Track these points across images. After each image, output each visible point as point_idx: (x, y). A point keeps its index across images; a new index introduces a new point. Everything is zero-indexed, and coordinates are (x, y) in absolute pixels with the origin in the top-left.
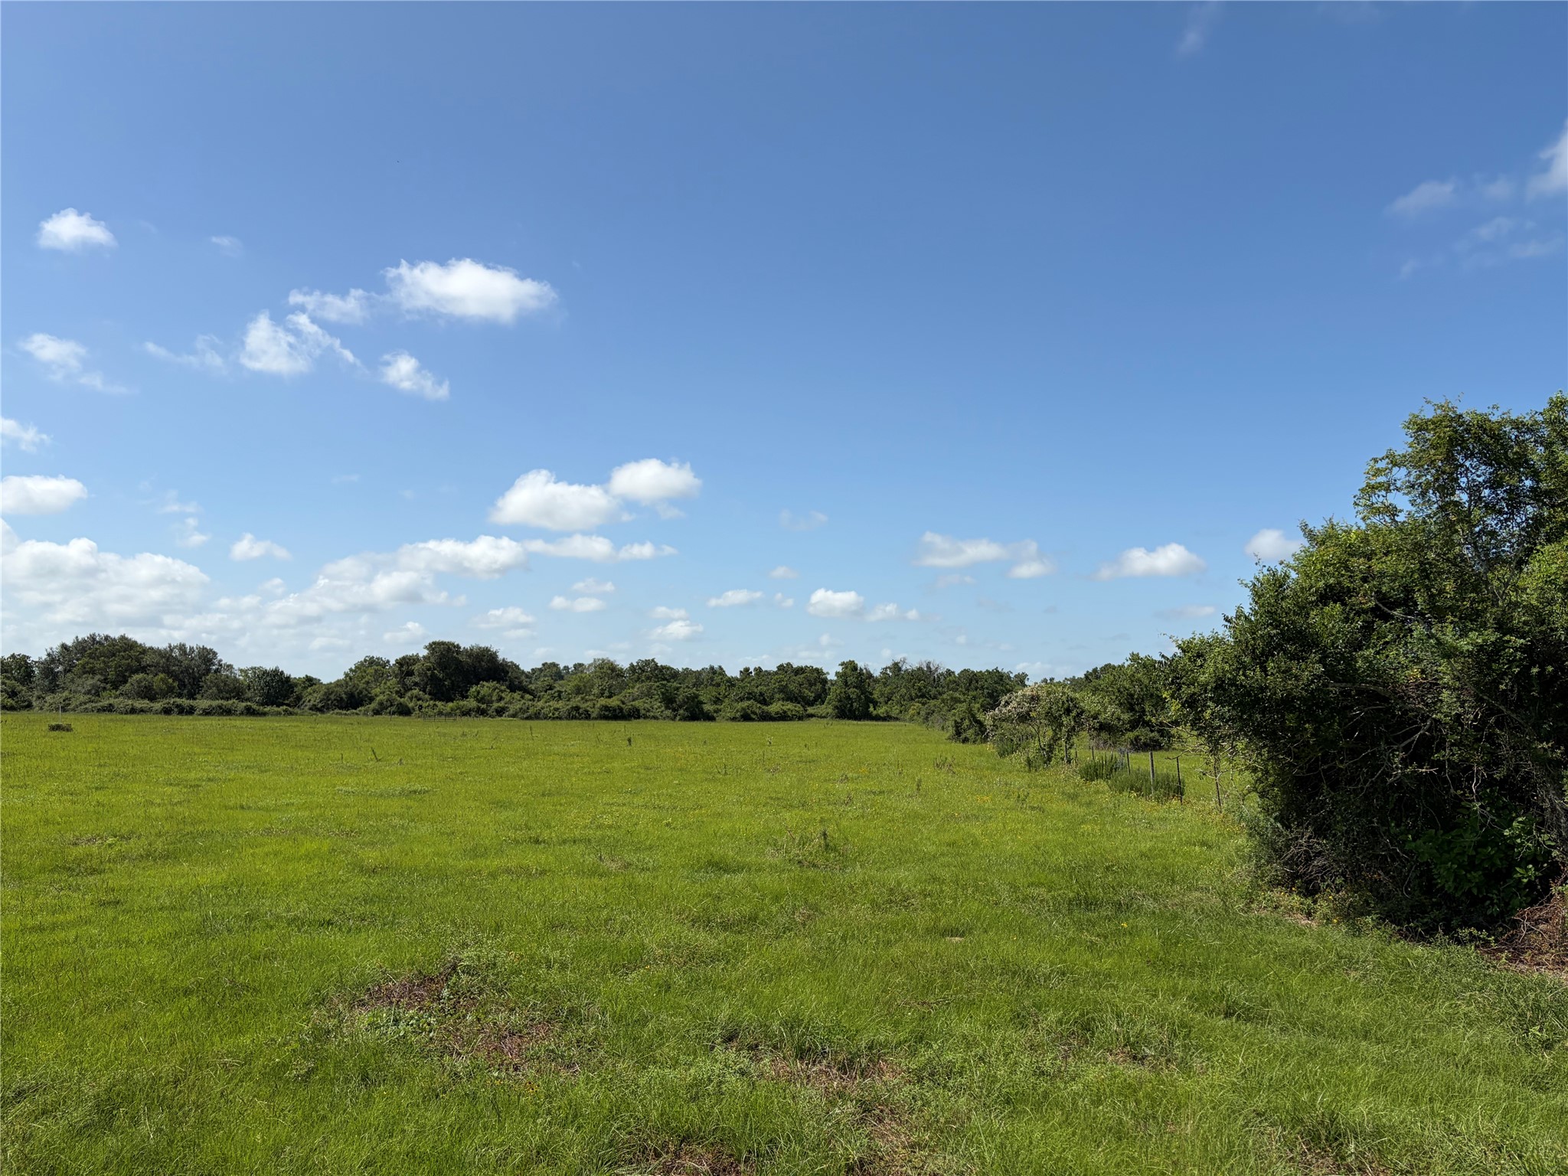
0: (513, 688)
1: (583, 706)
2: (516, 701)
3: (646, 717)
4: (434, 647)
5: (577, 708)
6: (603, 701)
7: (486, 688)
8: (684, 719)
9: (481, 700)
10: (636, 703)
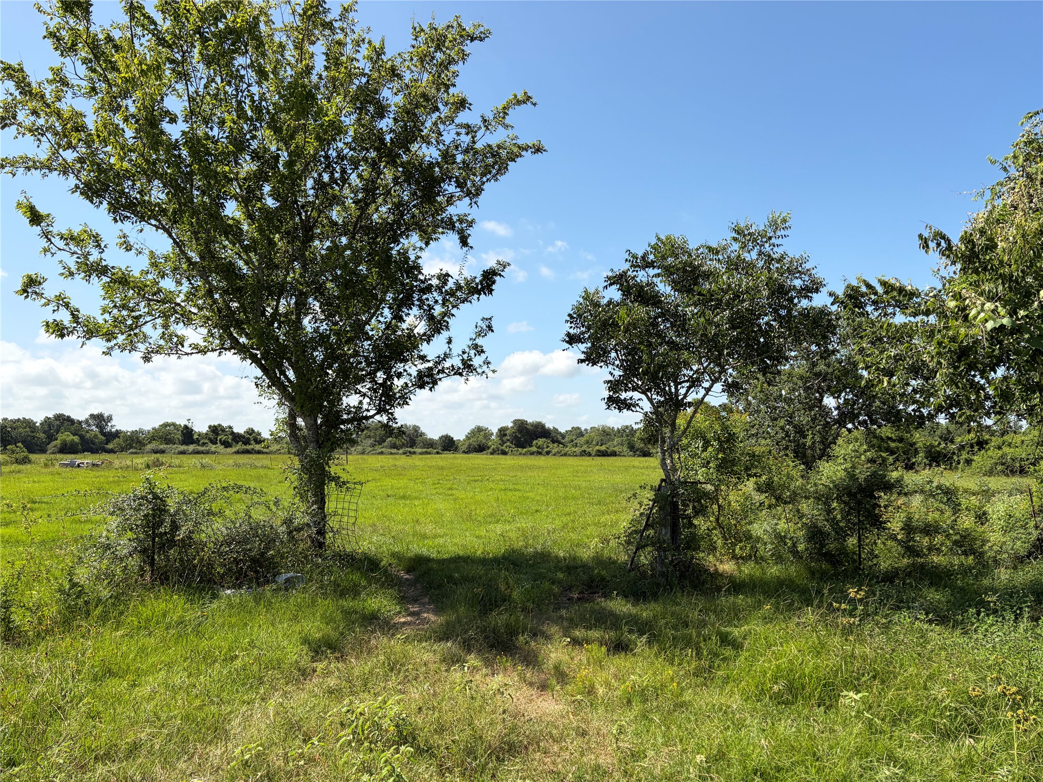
0: (553, 442)
1: (588, 450)
2: (555, 448)
3: (619, 455)
4: (515, 422)
5: (585, 451)
6: (598, 448)
7: (541, 441)
8: (639, 456)
9: (539, 447)
10: (615, 449)
